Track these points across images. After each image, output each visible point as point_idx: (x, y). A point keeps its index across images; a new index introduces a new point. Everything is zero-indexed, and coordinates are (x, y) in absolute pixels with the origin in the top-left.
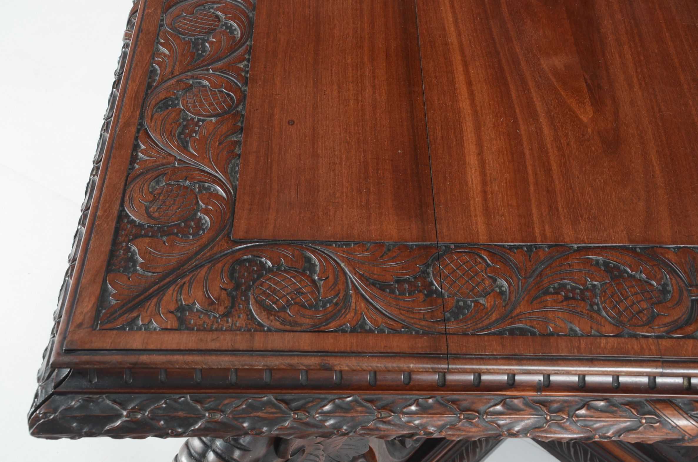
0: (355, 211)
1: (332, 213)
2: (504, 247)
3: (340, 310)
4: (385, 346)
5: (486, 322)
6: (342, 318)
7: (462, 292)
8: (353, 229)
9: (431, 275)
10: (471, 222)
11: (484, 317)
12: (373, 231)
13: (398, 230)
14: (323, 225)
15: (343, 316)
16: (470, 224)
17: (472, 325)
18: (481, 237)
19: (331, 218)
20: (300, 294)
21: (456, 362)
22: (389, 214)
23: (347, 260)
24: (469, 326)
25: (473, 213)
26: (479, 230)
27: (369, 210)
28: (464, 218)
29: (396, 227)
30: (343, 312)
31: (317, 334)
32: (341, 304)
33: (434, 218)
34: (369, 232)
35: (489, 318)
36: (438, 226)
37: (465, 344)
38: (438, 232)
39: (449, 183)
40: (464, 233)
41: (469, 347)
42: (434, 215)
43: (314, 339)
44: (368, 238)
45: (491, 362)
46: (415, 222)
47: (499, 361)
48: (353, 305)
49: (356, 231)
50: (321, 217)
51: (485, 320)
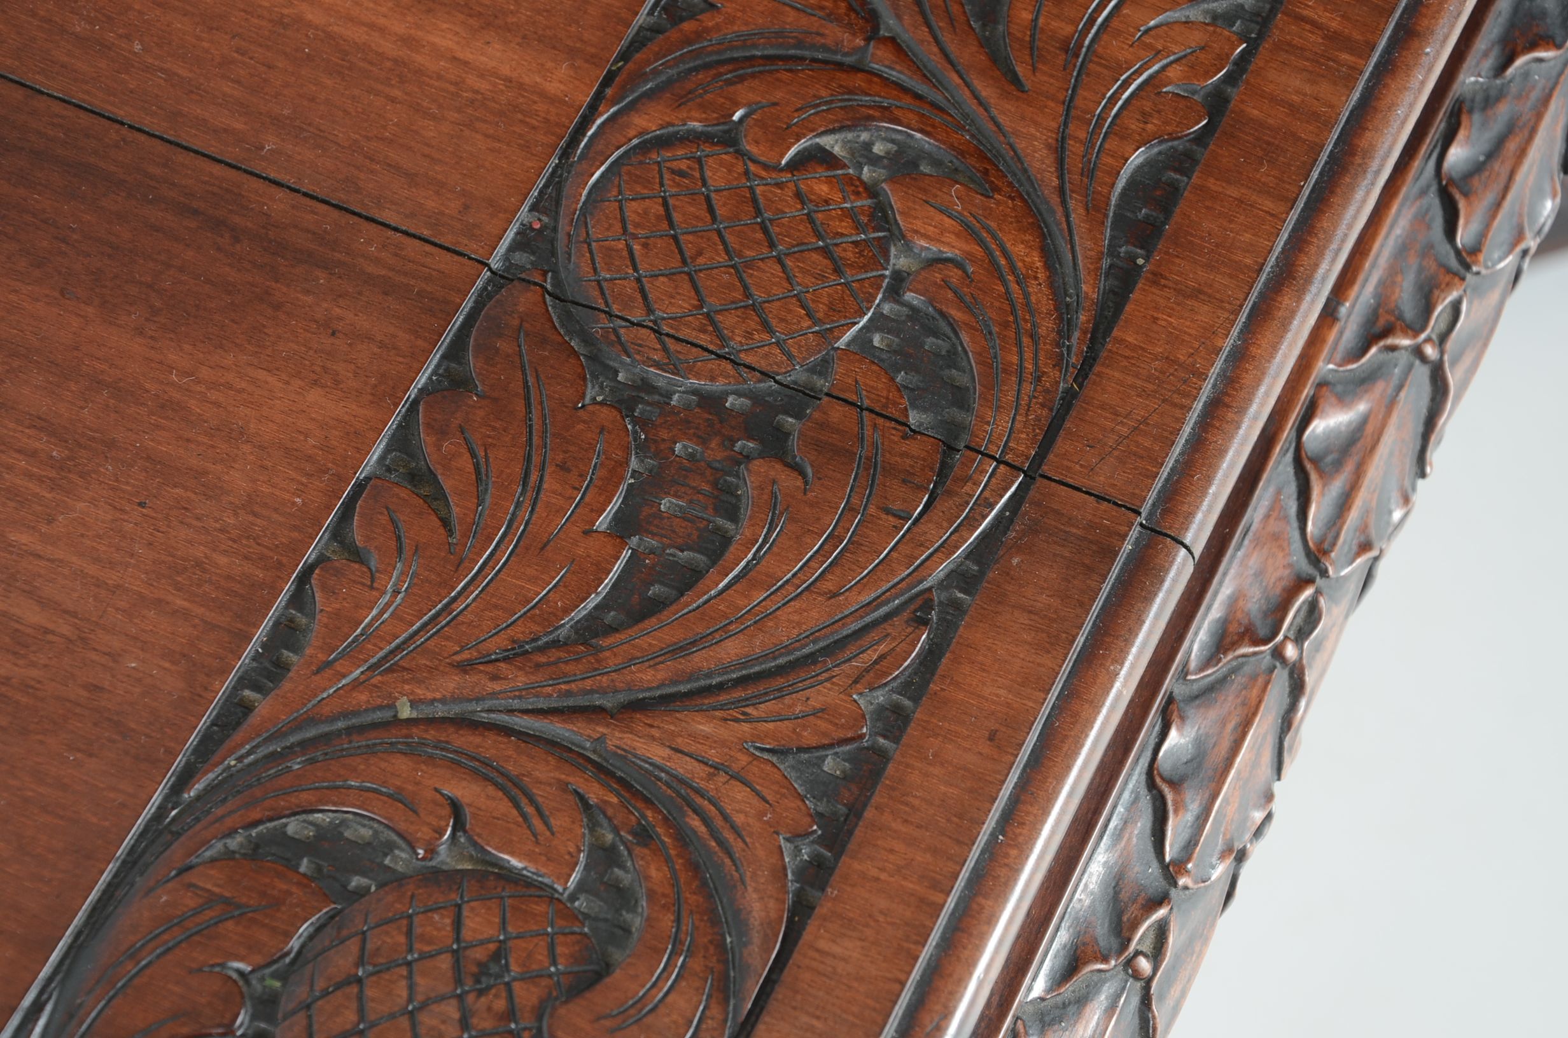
0: (80, 505)
1: (32, 615)
2: (656, 30)
3: (683, 838)
4: (991, 738)
5: (1040, 294)
6: (737, 846)
7: (831, 307)
8: (199, 564)
9: (661, 378)
10: (439, 77)
11: (1007, 292)
12: (265, 489)
13: (315, 383)
14: (95, 689)
15: (728, 835)
16: (452, 89)
17: (1028, 355)
18: (553, 87)
19: (65, 630)
20: (494, 969)
21: (1185, 508)
22: (188, 374)
23: (389, 677)
24: (1029, 366)
25: (388, 47)
26: (505, 70)
27: (111, 444)
28: (397, 93)
29: (297, 383)
30: (702, 829)
31: (780, 992)
32: (649, 813)
33: (324, 208)
34: (256, 509)
35: (1026, 277)
36: (389, 216)
37: (1125, 431)
38: (426, 233)
39: (137, 47)
40: (487, 136)
41: (1145, 421)
42: (308, 201)
43: (805, 1019)
44: (295, 528)
45: (1247, 379)
46: (307, 292)
47: (1253, 350)
48: (684, 767)
49: (223, 560)
50: (35, 673)
51: (1026, 295)
